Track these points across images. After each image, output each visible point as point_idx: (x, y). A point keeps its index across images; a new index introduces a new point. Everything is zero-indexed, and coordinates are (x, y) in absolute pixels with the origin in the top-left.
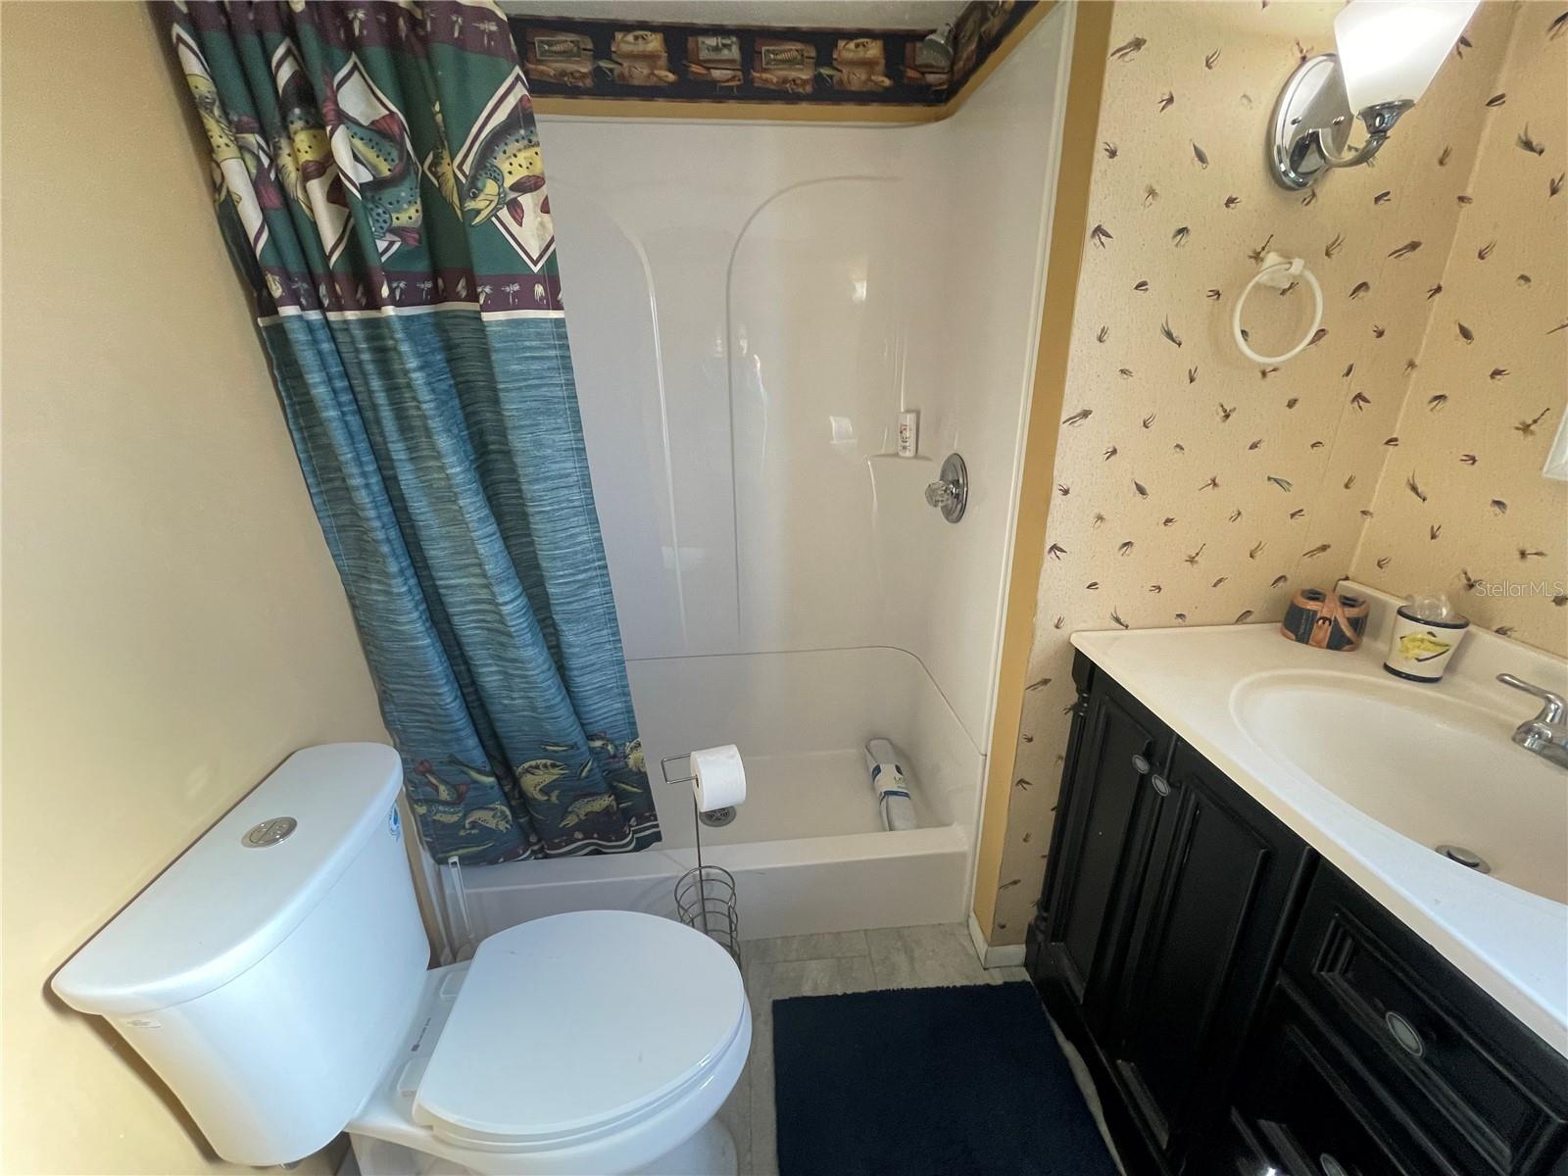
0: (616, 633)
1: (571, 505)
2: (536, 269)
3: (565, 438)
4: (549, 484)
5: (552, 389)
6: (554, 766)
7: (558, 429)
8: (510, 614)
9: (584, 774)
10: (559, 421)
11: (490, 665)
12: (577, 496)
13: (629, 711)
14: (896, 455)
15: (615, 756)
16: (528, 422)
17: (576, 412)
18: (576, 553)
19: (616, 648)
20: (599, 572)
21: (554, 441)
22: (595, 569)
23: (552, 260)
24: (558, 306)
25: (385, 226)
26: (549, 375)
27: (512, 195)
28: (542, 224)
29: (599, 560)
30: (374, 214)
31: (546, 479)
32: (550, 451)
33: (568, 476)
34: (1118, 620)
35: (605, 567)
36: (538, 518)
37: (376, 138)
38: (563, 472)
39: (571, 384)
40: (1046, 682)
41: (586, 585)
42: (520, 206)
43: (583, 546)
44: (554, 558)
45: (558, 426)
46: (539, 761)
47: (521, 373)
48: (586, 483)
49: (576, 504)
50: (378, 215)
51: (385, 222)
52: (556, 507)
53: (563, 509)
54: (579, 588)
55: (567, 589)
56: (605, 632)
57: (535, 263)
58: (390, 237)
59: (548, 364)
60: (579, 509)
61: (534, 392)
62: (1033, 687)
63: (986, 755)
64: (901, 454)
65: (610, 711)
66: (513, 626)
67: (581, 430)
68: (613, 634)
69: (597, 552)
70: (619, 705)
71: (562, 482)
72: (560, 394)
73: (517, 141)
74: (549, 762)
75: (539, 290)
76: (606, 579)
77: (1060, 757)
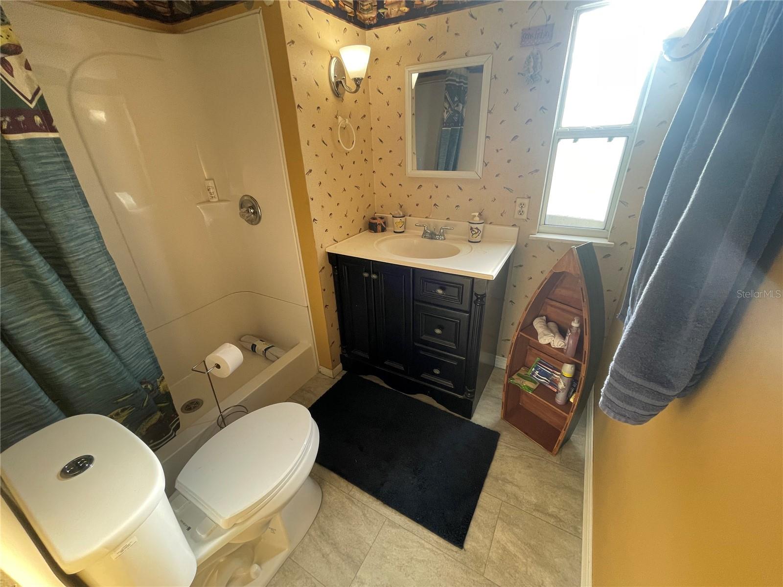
0: (138, 320)
1: (95, 251)
2: (32, 106)
3: (78, 212)
4: (78, 241)
5: (64, 182)
6: (123, 411)
7: (73, 207)
9: (145, 405)
10: (74, 201)
12: (96, 245)
13: (155, 361)
14: (209, 201)
15: (153, 390)
16: (56, 204)
17: (81, 195)
18: (105, 279)
19: (140, 329)
20: (120, 288)
21: (75, 214)
22: (118, 286)
23: (42, 99)
24: (54, 130)
26: (59, 173)
27: (1, 56)
28: (28, 78)
29: (118, 281)
31: (78, 237)
32: (74, 221)
33: (88, 234)
34: (335, 240)
35: (122, 284)
36: (77, 263)
38: (84, 232)
39: (74, 178)
40: (323, 268)
41: (115, 296)
42: (9, 63)
43: (108, 274)
44: (94, 285)
45: (73, 205)
46: (117, 411)
47: (43, 173)
48: (99, 237)
49: (97, 250)
52: (87, 254)
53: (90, 255)
54: (112, 300)
55: (105, 303)
56: (132, 321)
57: (31, 102)
59: (57, 167)
60: (100, 253)
61: (54, 185)
62: (321, 271)
63: (308, 307)
64: (211, 200)
65: (145, 366)
67: (88, 206)
68: (136, 321)
69: (116, 276)
70: (149, 360)
71: (84, 239)
72: (70, 185)
74: (119, 410)
75: (38, 119)
76: (125, 290)
77: (333, 293)
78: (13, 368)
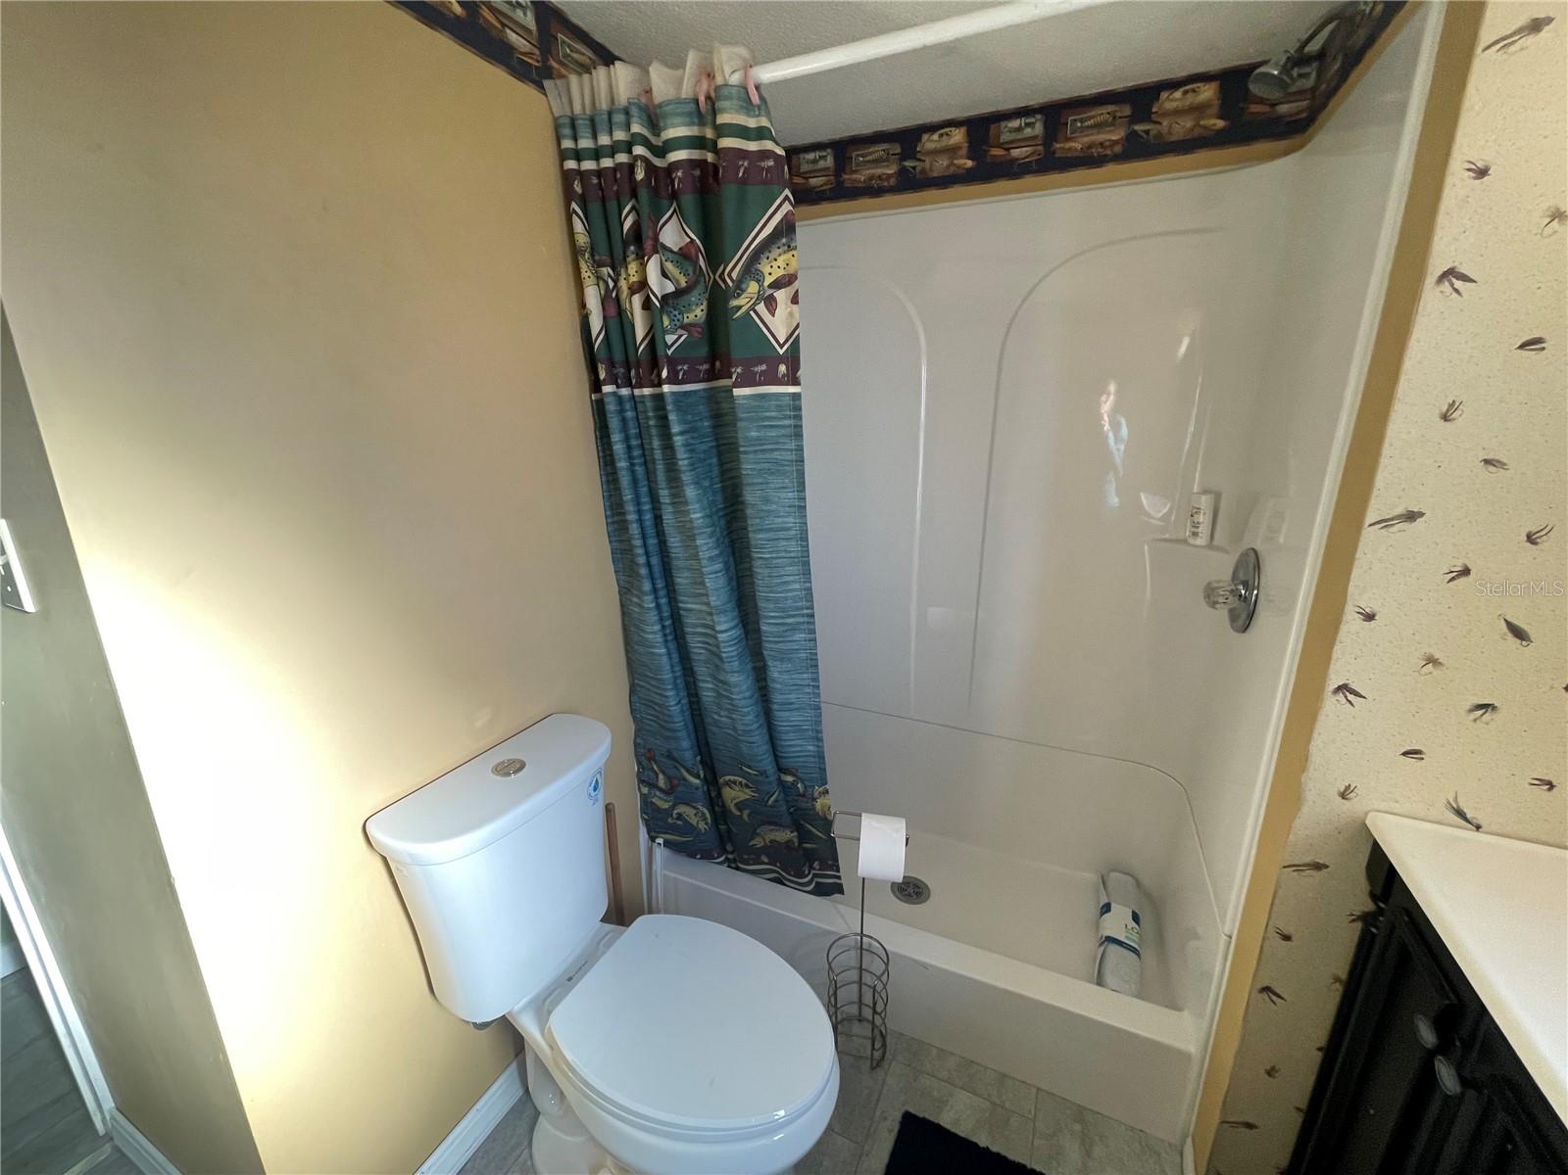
0: (816, 680)
1: (788, 555)
2: (781, 352)
3: (791, 495)
4: (770, 535)
5: (783, 453)
6: (747, 786)
7: (784, 488)
8: (723, 642)
9: (770, 802)
10: (787, 481)
11: (708, 682)
12: (794, 547)
13: (821, 757)
14: (1185, 541)
15: (804, 796)
16: (760, 480)
17: (801, 474)
18: (786, 599)
19: (814, 693)
20: (806, 619)
21: (779, 498)
22: (803, 616)
23: (797, 341)
24: (796, 382)
25: (678, 324)
26: (781, 441)
27: (770, 291)
28: (791, 314)
29: (807, 608)
30: (672, 315)
31: (771, 530)
32: (775, 507)
33: (789, 529)
34: (1460, 813)
35: (812, 616)
36: (759, 562)
37: (680, 259)
38: (784, 525)
39: (800, 449)
40: (1318, 867)
41: (794, 628)
42: (775, 300)
43: (795, 593)
44: (768, 600)
45: (784, 485)
46: (736, 778)
47: (758, 439)
48: (803, 537)
49: (792, 555)
50: (675, 316)
51: (678, 320)
52: (774, 555)
53: (780, 558)
54: (786, 631)
55: (775, 629)
56: (805, 676)
57: (781, 346)
58: (680, 332)
59: (783, 432)
60: (796, 560)
61: (768, 456)
62: (1298, 867)
63: (1230, 937)
64: (1191, 541)
65: (801, 751)
66: (725, 652)
67: (804, 490)
68: (814, 680)
69: (807, 601)
70: (811, 748)
71: (781, 535)
72: (789, 458)
73: (779, 248)
74: (744, 781)
75: (783, 368)
76: (812, 627)
78: (655, 647)
